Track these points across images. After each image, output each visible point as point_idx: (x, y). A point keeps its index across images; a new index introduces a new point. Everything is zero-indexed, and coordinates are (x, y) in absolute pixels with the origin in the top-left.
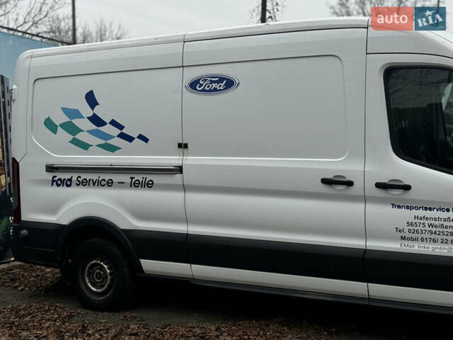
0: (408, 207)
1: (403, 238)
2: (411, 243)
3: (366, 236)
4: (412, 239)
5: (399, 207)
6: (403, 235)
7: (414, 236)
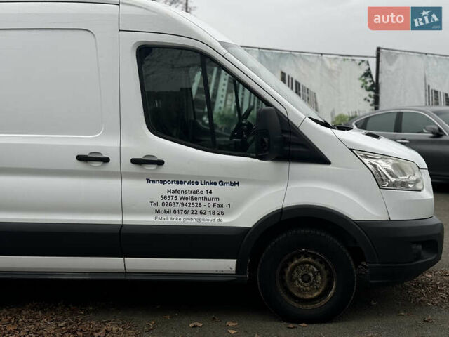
0: (161, 182)
1: (157, 211)
2: (164, 216)
3: (122, 212)
4: (165, 212)
5: (154, 182)
6: (157, 208)
7: (167, 208)
